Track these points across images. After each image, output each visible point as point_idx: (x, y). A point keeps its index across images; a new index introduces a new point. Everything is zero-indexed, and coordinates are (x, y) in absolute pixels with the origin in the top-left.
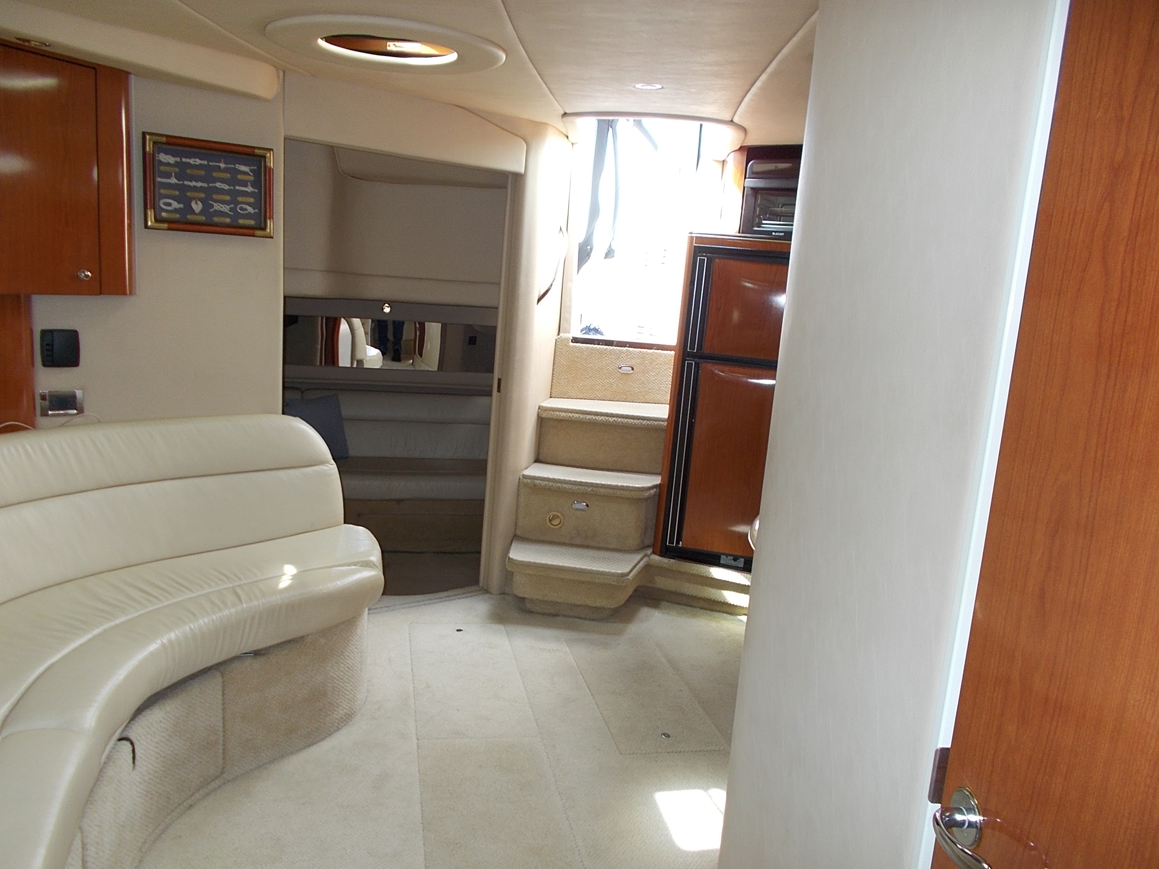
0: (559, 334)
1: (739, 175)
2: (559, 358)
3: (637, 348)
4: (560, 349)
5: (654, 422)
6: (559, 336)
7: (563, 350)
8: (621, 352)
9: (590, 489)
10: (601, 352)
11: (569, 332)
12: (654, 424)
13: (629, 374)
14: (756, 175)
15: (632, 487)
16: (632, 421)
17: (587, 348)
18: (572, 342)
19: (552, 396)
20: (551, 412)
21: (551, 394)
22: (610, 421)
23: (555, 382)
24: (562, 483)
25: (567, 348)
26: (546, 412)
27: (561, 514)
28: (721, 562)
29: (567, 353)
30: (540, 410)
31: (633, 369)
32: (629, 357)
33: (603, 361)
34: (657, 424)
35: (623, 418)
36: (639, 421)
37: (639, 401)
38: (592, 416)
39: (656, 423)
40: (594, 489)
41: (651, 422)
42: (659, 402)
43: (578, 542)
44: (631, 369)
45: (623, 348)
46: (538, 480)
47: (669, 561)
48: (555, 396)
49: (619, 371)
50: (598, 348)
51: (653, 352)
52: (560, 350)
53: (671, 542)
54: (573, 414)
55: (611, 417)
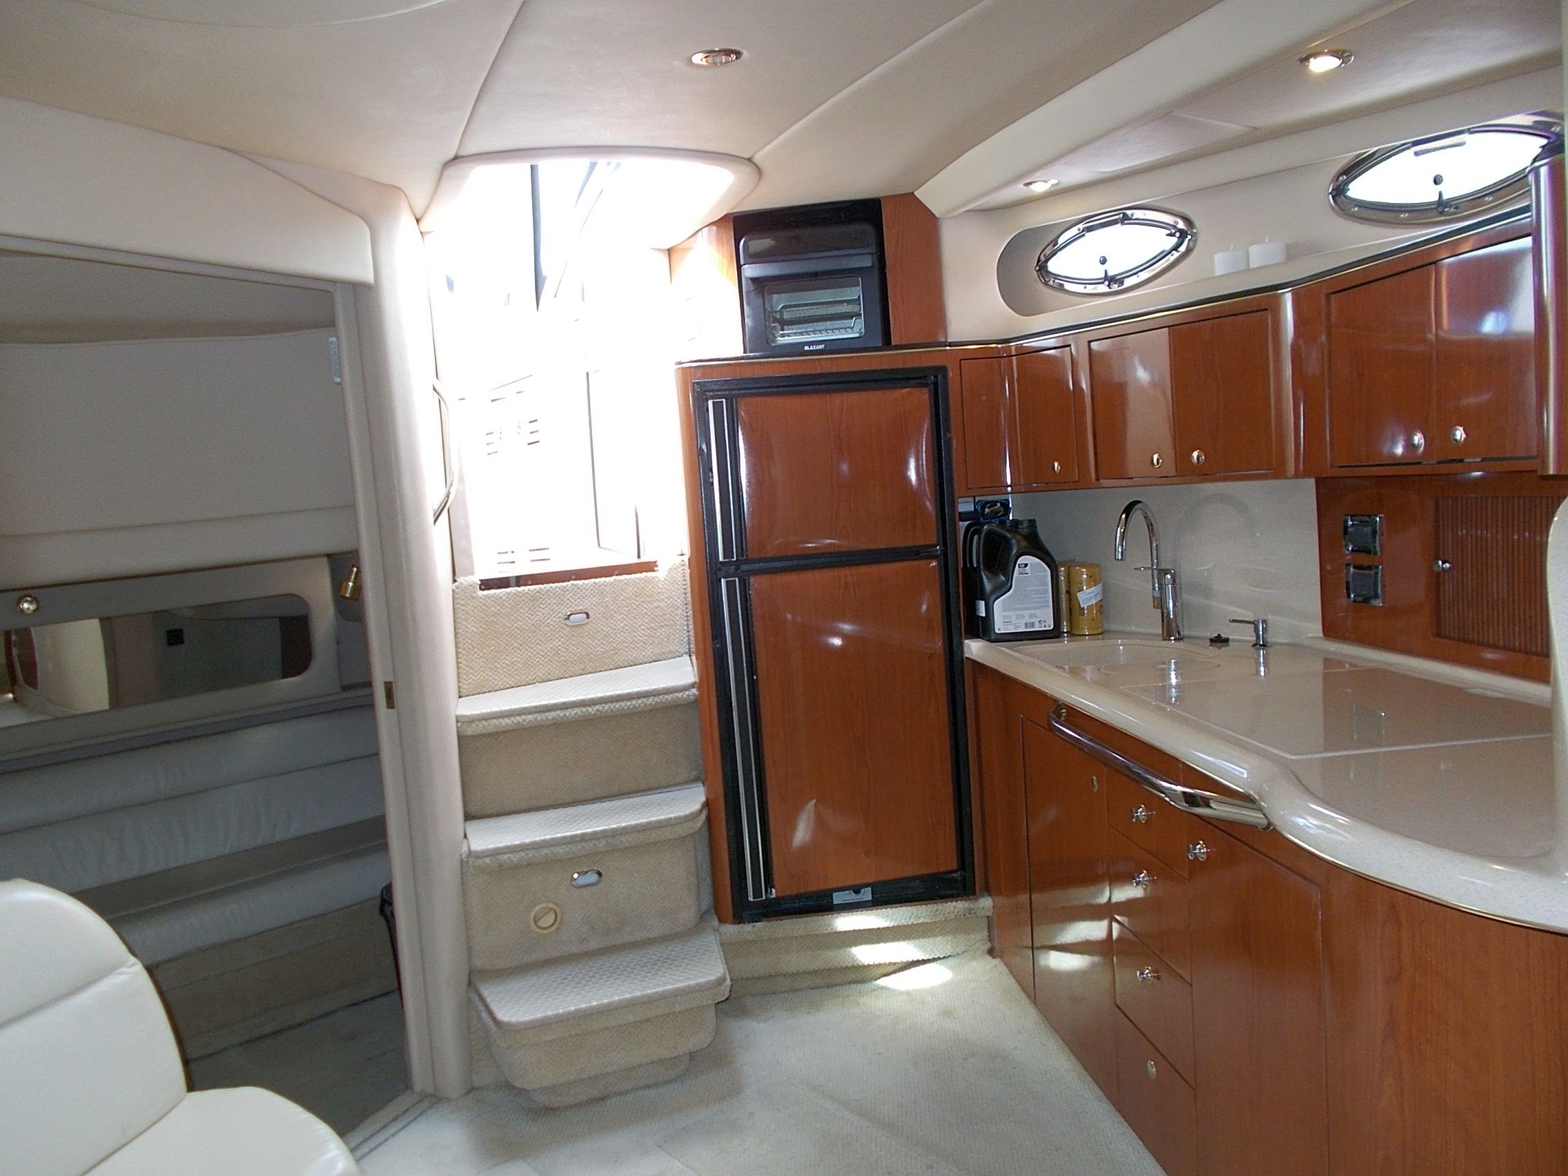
0: (455, 581)
1: (726, 263)
2: (464, 622)
3: (588, 579)
4: (463, 605)
5: (666, 697)
6: (456, 583)
7: (469, 607)
8: (564, 590)
9: (604, 842)
10: (533, 598)
11: (473, 574)
12: (667, 699)
13: (584, 625)
14: (755, 258)
15: (676, 818)
16: (628, 704)
17: (509, 594)
18: (481, 589)
19: (461, 694)
20: (484, 722)
21: (459, 692)
22: (590, 713)
23: (464, 667)
24: (551, 846)
25: (475, 601)
26: (473, 725)
27: (556, 904)
28: (835, 902)
29: (475, 610)
30: (459, 724)
31: (588, 616)
32: (579, 596)
33: (538, 613)
34: (672, 698)
35: (612, 702)
36: (640, 701)
37: (606, 668)
38: (559, 712)
39: (669, 697)
40: (610, 840)
41: (660, 697)
42: (636, 662)
43: (594, 944)
44: (585, 615)
45: (566, 583)
46: (505, 853)
47: (754, 926)
48: (467, 693)
49: (566, 624)
50: (526, 591)
51: (615, 580)
52: (464, 608)
53: (757, 893)
54: (523, 717)
55: (589, 706)
